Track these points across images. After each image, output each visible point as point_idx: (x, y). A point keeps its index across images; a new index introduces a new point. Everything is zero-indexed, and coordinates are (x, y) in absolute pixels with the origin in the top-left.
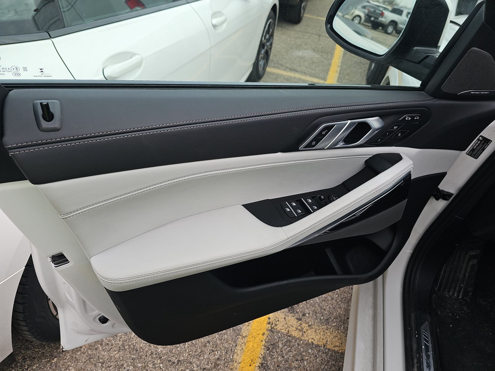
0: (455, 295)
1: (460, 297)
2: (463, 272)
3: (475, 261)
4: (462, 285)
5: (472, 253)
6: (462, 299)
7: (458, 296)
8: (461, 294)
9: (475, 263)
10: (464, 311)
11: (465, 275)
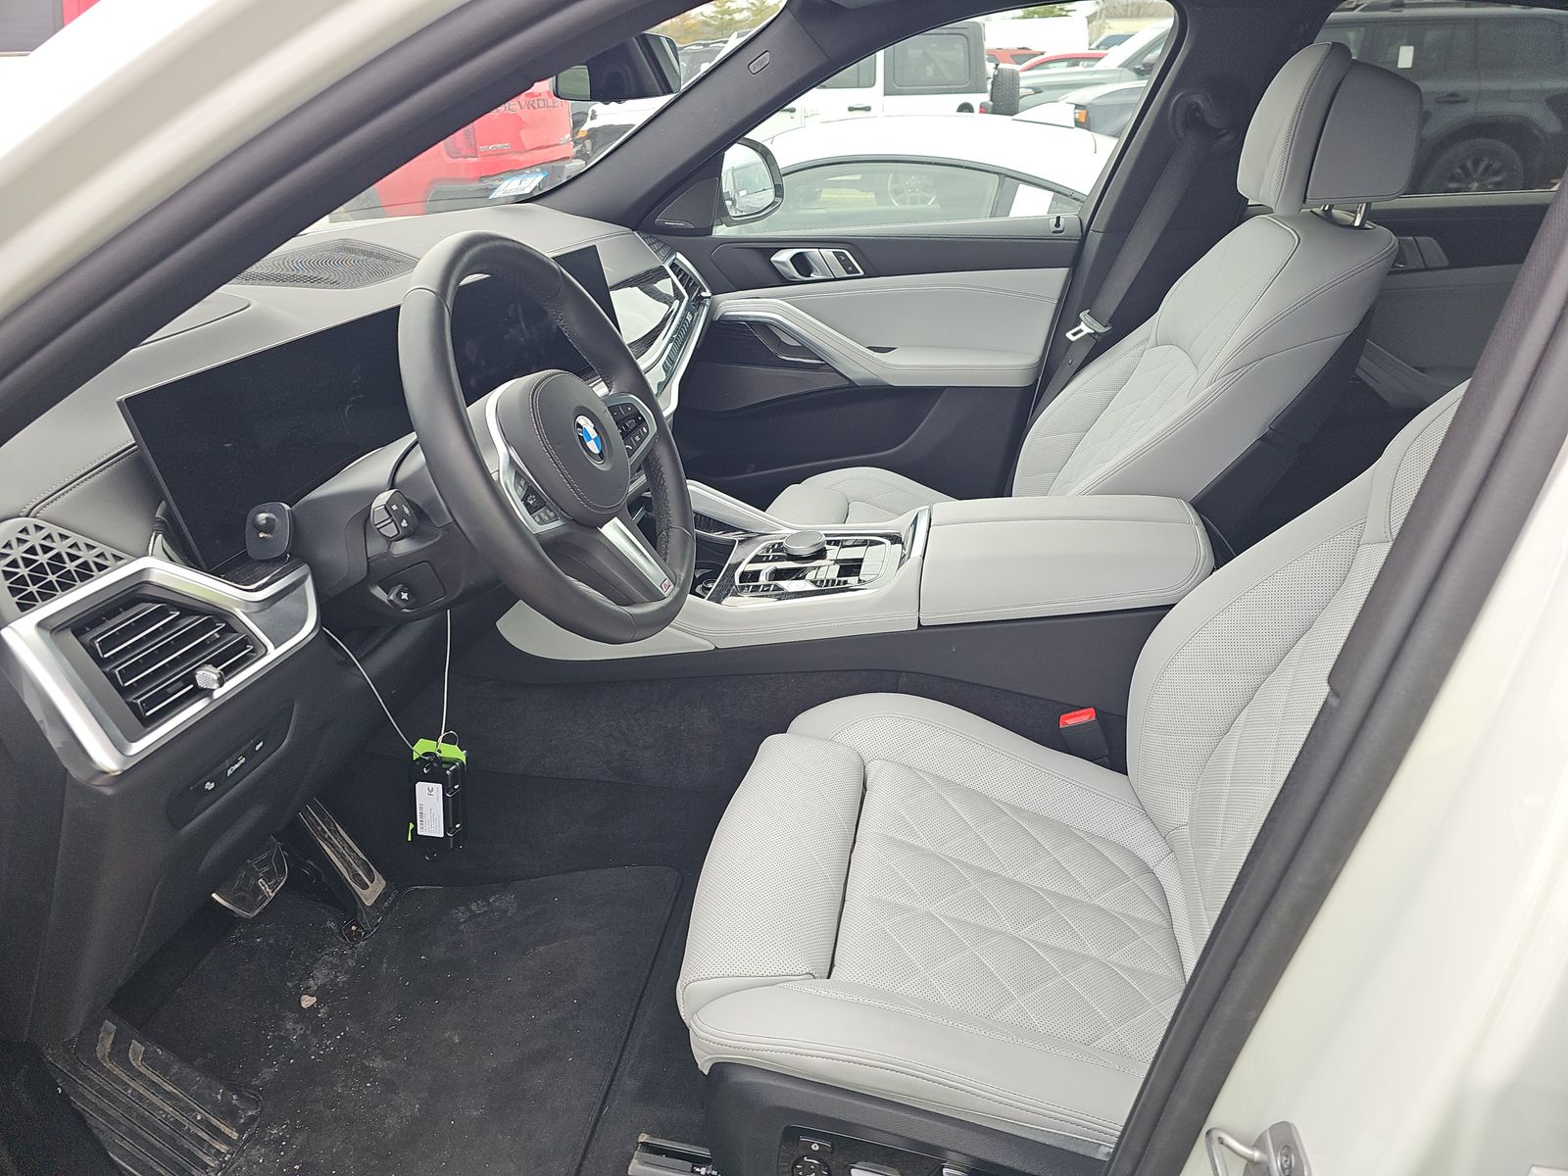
0: (223, 1148)
1: (235, 1136)
2: (156, 1100)
3: (137, 1048)
4: (199, 1118)
5: (105, 1046)
6: (241, 1132)
7: (227, 1140)
8: (227, 1131)
9: (143, 1049)
10: (282, 1138)
11: (169, 1096)
